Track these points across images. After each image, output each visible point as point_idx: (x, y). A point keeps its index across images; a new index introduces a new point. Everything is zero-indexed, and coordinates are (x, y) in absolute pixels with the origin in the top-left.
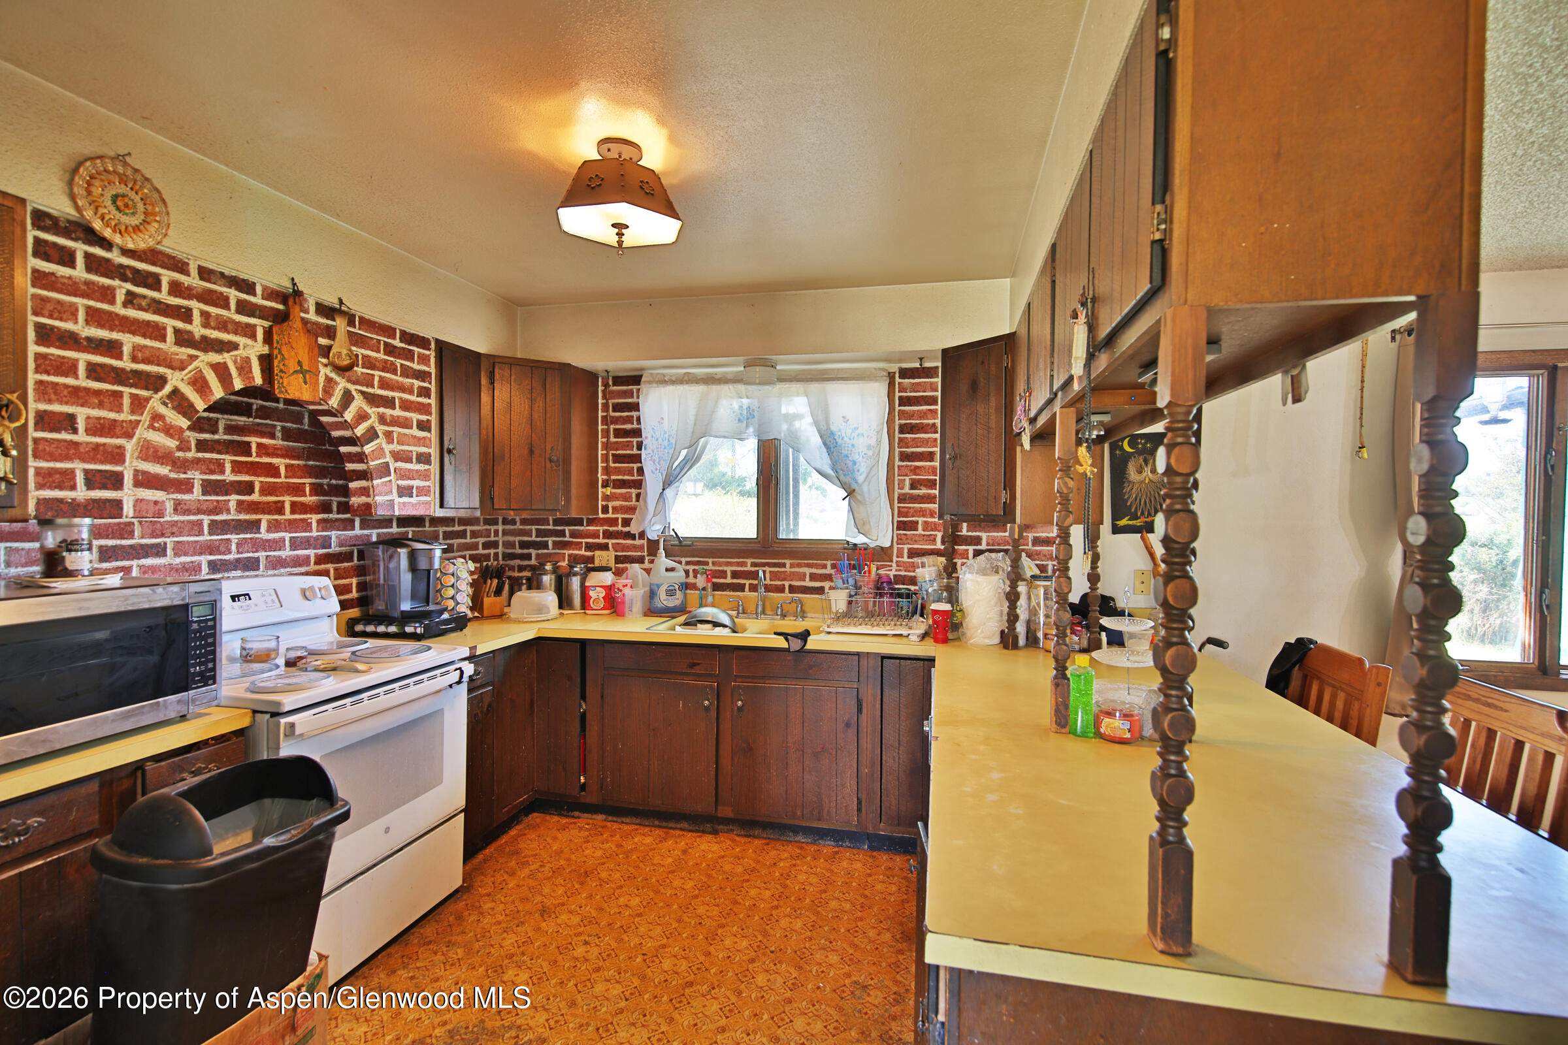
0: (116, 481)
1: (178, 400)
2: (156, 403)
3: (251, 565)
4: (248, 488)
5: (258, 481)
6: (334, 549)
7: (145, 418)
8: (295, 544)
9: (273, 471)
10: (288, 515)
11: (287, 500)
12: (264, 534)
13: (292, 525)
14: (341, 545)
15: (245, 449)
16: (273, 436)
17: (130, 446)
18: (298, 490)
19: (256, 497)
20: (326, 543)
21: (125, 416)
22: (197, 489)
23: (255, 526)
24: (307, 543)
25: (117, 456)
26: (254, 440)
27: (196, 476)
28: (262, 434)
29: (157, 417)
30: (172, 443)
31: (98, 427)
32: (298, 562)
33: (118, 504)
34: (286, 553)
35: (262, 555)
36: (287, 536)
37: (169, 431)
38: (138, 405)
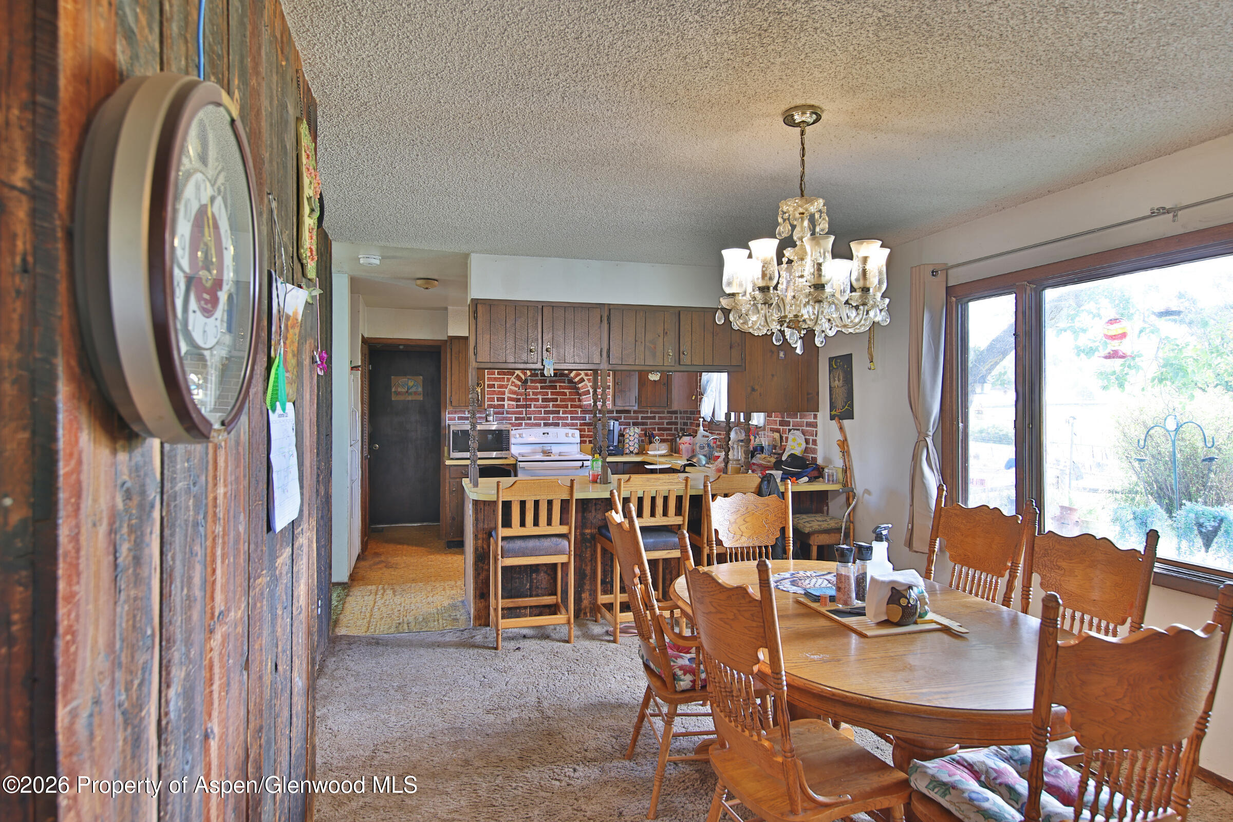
0: (503, 400)
1: (518, 377)
2: (513, 379)
3: (557, 425)
4: (556, 400)
5: (559, 398)
6: (587, 421)
7: (510, 383)
8: (572, 418)
9: (565, 394)
10: (570, 409)
11: (569, 404)
12: (561, 415)
13: (571, 412)
14: (589, 420)
15: (555, 387)
16: (564, 383)
17: (507, 391)
18: (573, 400)
19: (558, 403)
20: (584, 419)
21: (505, 383)
22: (540, 401)
23: (558, 412)
24: (576, 418)
25: (504, 393)
26: (558, 384)
27: (540, 397)
28: (561, 382)
29: (513, 382)
30: (517, 389)
31: (500, 386)
32: (573, 425)
33: (504, 405)
34: (569, 421)
35: (560, 421)
36: (569, 416)
37: (516, 386)
38: (508, 380)
